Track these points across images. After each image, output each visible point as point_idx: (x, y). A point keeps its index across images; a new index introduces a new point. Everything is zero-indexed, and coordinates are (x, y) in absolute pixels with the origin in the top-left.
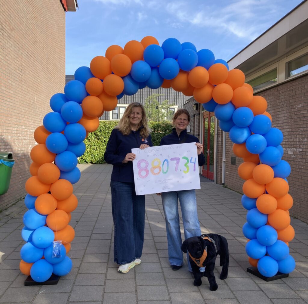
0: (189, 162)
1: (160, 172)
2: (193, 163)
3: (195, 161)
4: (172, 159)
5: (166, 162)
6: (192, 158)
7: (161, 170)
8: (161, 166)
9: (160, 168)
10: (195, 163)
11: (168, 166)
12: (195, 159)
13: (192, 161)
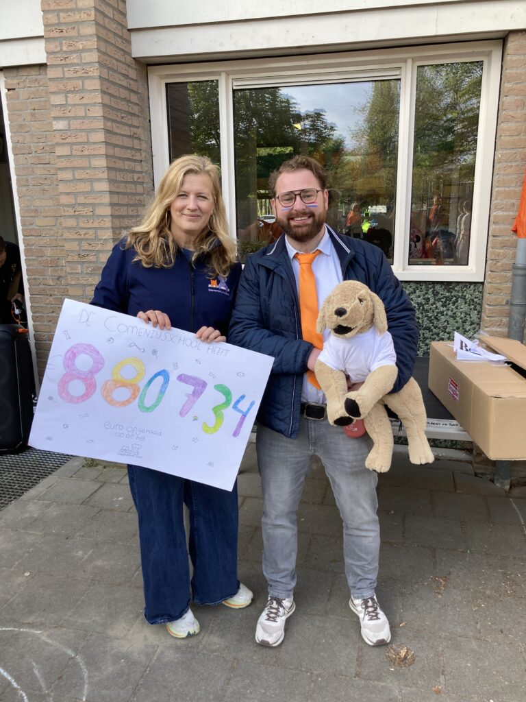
0: (229, 404)
1: (130, 403)
2: (240, 411)
3: (249, 409)
4: (181, 378)
5: (160, 379)
6: (243, 397)
7: (137, 399)
8: (142, 385)
9: (136, 389)
10: (244, 416)
11: (162, 392)
12: (252, 404)
13: (239, 406)
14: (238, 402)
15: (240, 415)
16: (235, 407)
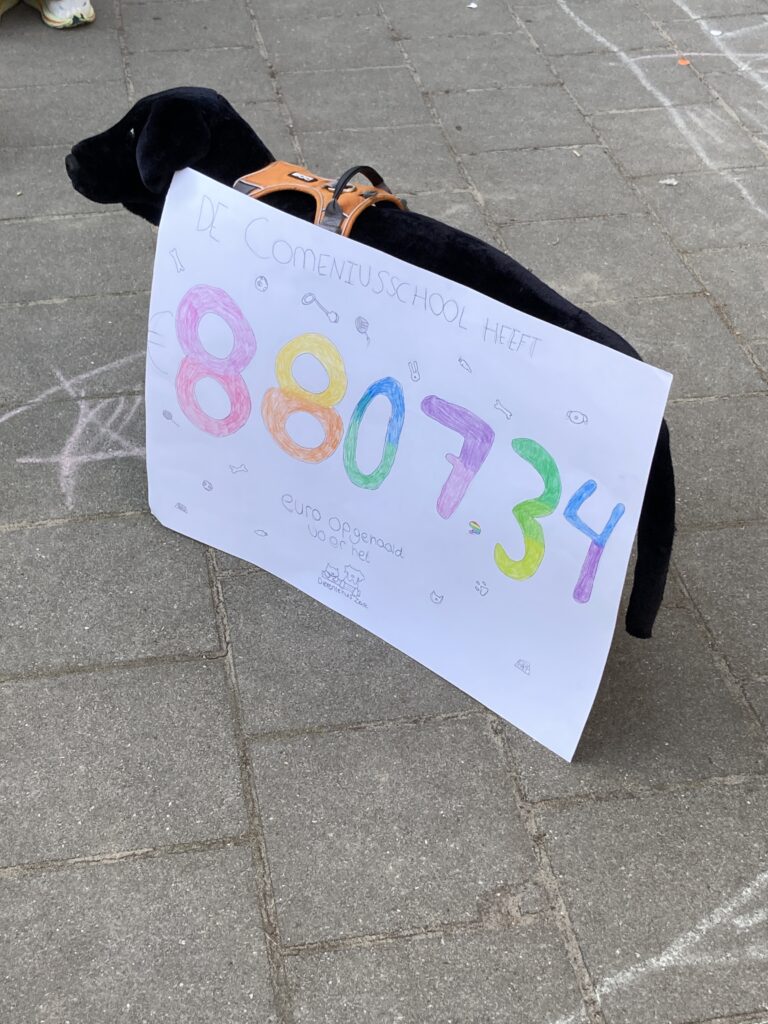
0: (554, 503)
1: (325, 455)
2: (589, 532)
3: (609, 528)
4: (431, 406)
5: (382, 402)
6: (590, 487)
7: (341, 447)
8: (346, 412)
9: (334, 424)
10: (598, 546)
11: (393, 438)
12: (618, 513)
13: (582, 512)
14: (577, 500)
15: (587, 541)
16: (571, 514)
